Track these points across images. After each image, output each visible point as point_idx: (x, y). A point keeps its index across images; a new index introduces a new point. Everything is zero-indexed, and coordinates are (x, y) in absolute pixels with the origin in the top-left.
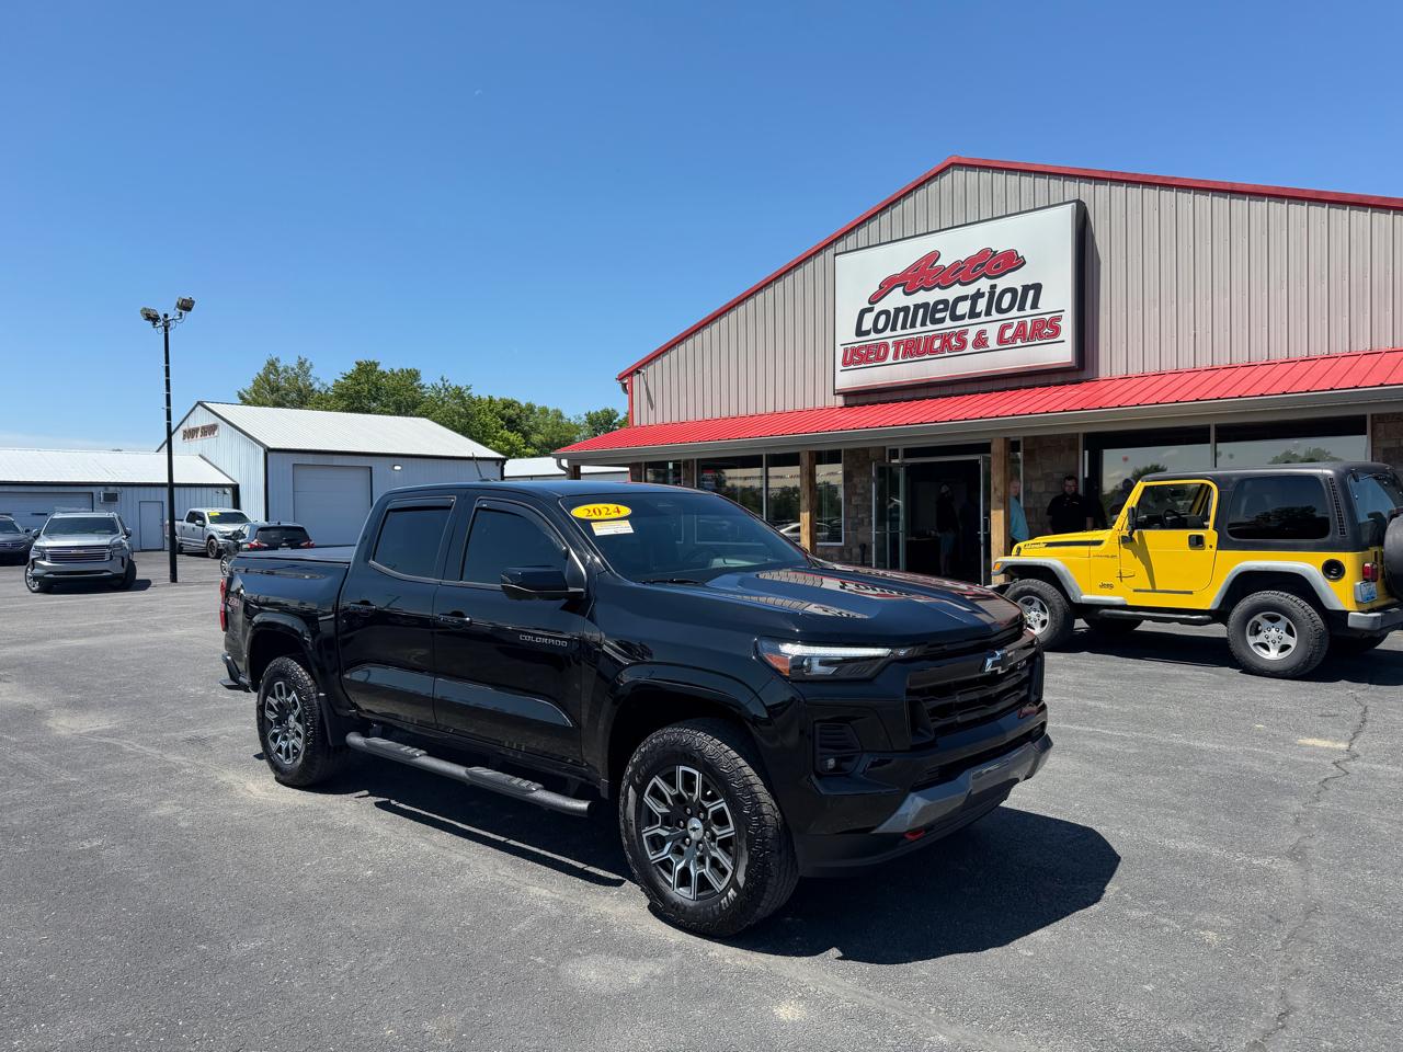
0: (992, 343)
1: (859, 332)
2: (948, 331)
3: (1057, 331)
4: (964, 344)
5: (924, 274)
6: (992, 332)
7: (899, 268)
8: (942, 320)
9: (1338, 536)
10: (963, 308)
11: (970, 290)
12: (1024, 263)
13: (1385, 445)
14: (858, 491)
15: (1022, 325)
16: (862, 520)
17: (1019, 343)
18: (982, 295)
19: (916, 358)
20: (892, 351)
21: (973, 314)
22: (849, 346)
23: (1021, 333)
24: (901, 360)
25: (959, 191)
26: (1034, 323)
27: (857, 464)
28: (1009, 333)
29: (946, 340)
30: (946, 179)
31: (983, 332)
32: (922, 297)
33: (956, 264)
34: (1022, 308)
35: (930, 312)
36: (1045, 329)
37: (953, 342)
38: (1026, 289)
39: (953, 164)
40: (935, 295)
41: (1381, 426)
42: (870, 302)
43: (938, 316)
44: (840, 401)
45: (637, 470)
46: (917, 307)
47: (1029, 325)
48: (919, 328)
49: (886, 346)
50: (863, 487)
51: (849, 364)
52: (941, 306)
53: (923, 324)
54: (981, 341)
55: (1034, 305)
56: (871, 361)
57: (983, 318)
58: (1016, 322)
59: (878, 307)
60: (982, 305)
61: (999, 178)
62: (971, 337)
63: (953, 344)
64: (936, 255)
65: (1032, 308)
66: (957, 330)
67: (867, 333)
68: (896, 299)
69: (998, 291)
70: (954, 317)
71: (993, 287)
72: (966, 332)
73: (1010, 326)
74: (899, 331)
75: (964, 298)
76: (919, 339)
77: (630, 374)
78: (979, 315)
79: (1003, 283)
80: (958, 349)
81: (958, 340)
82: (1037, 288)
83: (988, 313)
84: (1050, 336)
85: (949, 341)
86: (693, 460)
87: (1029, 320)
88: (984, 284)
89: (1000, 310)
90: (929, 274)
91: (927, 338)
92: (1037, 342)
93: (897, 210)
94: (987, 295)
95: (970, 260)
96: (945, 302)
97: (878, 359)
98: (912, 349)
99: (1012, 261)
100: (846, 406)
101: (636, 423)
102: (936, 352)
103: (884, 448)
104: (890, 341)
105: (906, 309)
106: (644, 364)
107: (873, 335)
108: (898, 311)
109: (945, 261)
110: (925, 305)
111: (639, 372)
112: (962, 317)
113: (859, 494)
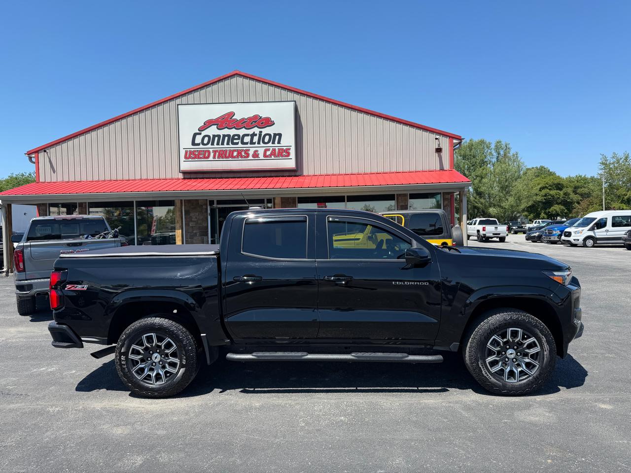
0: (261, 156)
1: (194, 143)
2: (240, 149)
3: (289, 154)
4: (248, 155)
5: (226, 121)
6: (261, 152)
7: (214, 116)
8: (237, 143)
9: (446, 234)
10: (247, 139)
11: (250, 132)
12: (274, 124)
13: (401, 204)
14: (193, 220)
15: (274, 150)
16: (196, 233)
17: (273, 157)
18: (256, 135)
19: (225, 159)
20: (212, 155)
21: (252, 143)
22: (188, 150)
23: (273, 153)
24: (217, 159)
25: (240, 86)
26: (279, 150)
27: (192, 207)
28: (268, 153)
29: (239, 153)
30: (234, 80)
31: (256, 151)
32: (226, 131)
33: (243, 119)
34: (273, 143)
35: (231, 139)
36: (283, 153)
37: (243, 154)
38: (275, 135)
39: (237, 74)
40: (233, 132)
41: (400, 198)
42: (199, 130)
43: (235, 141)
44: (181, 176)
45: (43, 207)
46: (224, 136)
47: (277, 150)
48: (225, 145)
49: (209, 152)
50: (196, 218)
51: (188, 158)
52: (236, 137)
53: (228, 144)
54: (256, 155)
55: (279, 142)
56: (201, 158)
57: (256, 145)
58: (271, 148)
59: (204, 133)
60: (256, 139)
61: (259, 85)
62: (251, 152)
63: (243, 155)
64: (232, 114)
65: (278, 143)
66: (245, 149)
67: (198, 144)
68: (213, 131)
69: (263, 134)
70: (243, 143)
71: (261, 132)
72: (249, 150)
73: (269, 150)
74: (215, 146)
75: (248, 135)
76: (226, 151)
77: (37, 152)
78: (255, 143)
79: (265, 131)
80: (245, 157)
81: (245, 153)
82: (280, 135)
83: (259, 143)
84: (286, 156)
85: (241, 153)
86: (86, 203)
87: (277, 148)
88: (256, 130)
89: (264, 143)
90: (230, 122)
91: (230, 151)
92: (281, 158)
93: (209, 89)
94: (258, 135)
95: (250, 119)
96: (238, 135)
97: (205, 157)
98: (222, 155)
99: (268, 122)
100: (184, 179)
101: (42, 180)
102: (235, 157)
103: (207, 200)
104: (211, 150)
105: (219, 136)
106: (48, 147)
107: (201, 146)
108: (214, 136)
109: (238, 117)
110: (229, 136)
111: (45, 151)
112: (247, 143)
113: (193, 221)
